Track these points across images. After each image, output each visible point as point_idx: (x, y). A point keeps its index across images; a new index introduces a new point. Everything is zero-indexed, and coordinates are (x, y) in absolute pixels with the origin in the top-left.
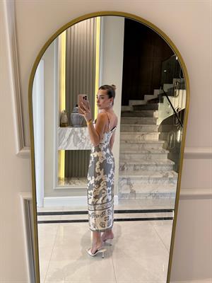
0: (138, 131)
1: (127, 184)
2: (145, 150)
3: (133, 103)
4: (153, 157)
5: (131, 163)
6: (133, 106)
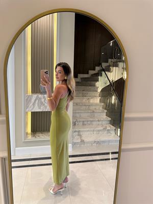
0: (85, 97)
1: (78, 135)
5: (80, 120)
6: (81, 78)
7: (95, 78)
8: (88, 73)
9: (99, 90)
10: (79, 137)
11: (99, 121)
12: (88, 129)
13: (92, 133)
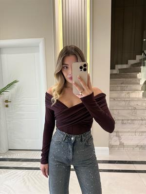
0: (124, 91)
1: (116, 136)
2: (131, 106)
3: (119, 67)
4: (139, 112)
5: (120, 118)
7: (136, 68)
8: (127, 64)
9: (142, 82)
10: (118, 138)
11: (142, 120)
13: (134, 134)
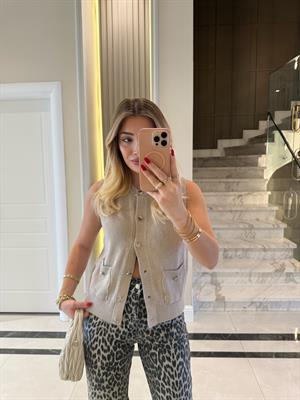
0: (232, 191)
1: (212, 283)
4: (259, 234)
6: (226, 149)
7: (257, 146)
8: (241, 137)
9: (268, 174)
10: (214, 287)
11: (265, 250)
12: (236, 270)
13: (247, 279)
